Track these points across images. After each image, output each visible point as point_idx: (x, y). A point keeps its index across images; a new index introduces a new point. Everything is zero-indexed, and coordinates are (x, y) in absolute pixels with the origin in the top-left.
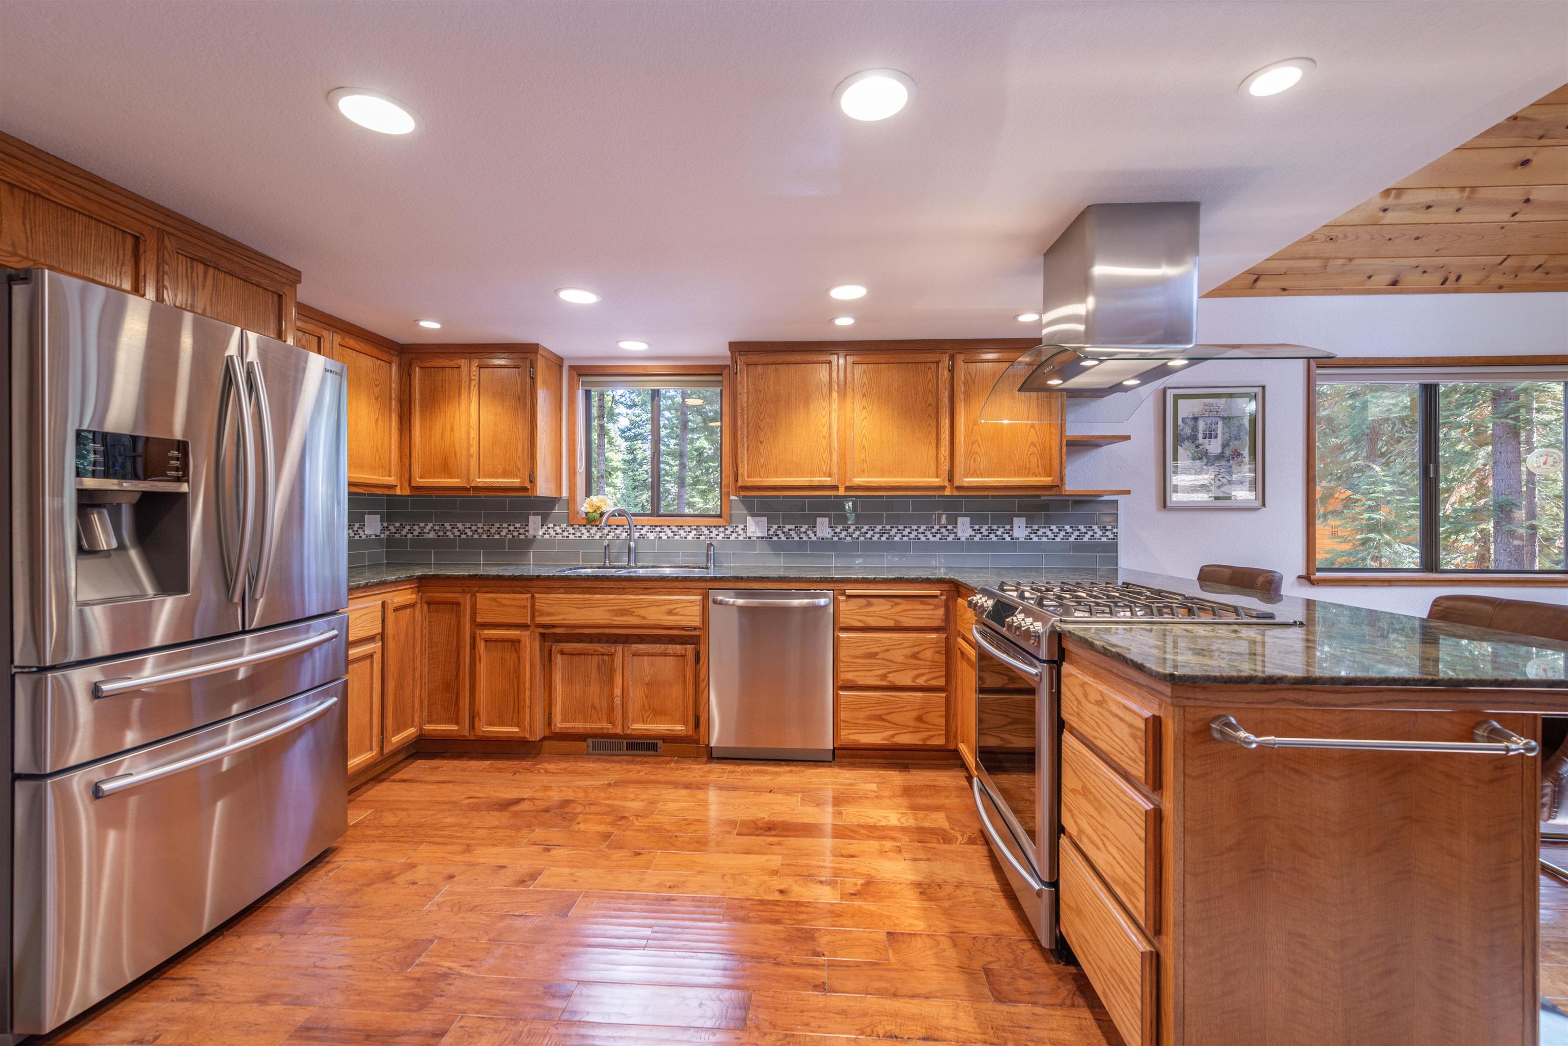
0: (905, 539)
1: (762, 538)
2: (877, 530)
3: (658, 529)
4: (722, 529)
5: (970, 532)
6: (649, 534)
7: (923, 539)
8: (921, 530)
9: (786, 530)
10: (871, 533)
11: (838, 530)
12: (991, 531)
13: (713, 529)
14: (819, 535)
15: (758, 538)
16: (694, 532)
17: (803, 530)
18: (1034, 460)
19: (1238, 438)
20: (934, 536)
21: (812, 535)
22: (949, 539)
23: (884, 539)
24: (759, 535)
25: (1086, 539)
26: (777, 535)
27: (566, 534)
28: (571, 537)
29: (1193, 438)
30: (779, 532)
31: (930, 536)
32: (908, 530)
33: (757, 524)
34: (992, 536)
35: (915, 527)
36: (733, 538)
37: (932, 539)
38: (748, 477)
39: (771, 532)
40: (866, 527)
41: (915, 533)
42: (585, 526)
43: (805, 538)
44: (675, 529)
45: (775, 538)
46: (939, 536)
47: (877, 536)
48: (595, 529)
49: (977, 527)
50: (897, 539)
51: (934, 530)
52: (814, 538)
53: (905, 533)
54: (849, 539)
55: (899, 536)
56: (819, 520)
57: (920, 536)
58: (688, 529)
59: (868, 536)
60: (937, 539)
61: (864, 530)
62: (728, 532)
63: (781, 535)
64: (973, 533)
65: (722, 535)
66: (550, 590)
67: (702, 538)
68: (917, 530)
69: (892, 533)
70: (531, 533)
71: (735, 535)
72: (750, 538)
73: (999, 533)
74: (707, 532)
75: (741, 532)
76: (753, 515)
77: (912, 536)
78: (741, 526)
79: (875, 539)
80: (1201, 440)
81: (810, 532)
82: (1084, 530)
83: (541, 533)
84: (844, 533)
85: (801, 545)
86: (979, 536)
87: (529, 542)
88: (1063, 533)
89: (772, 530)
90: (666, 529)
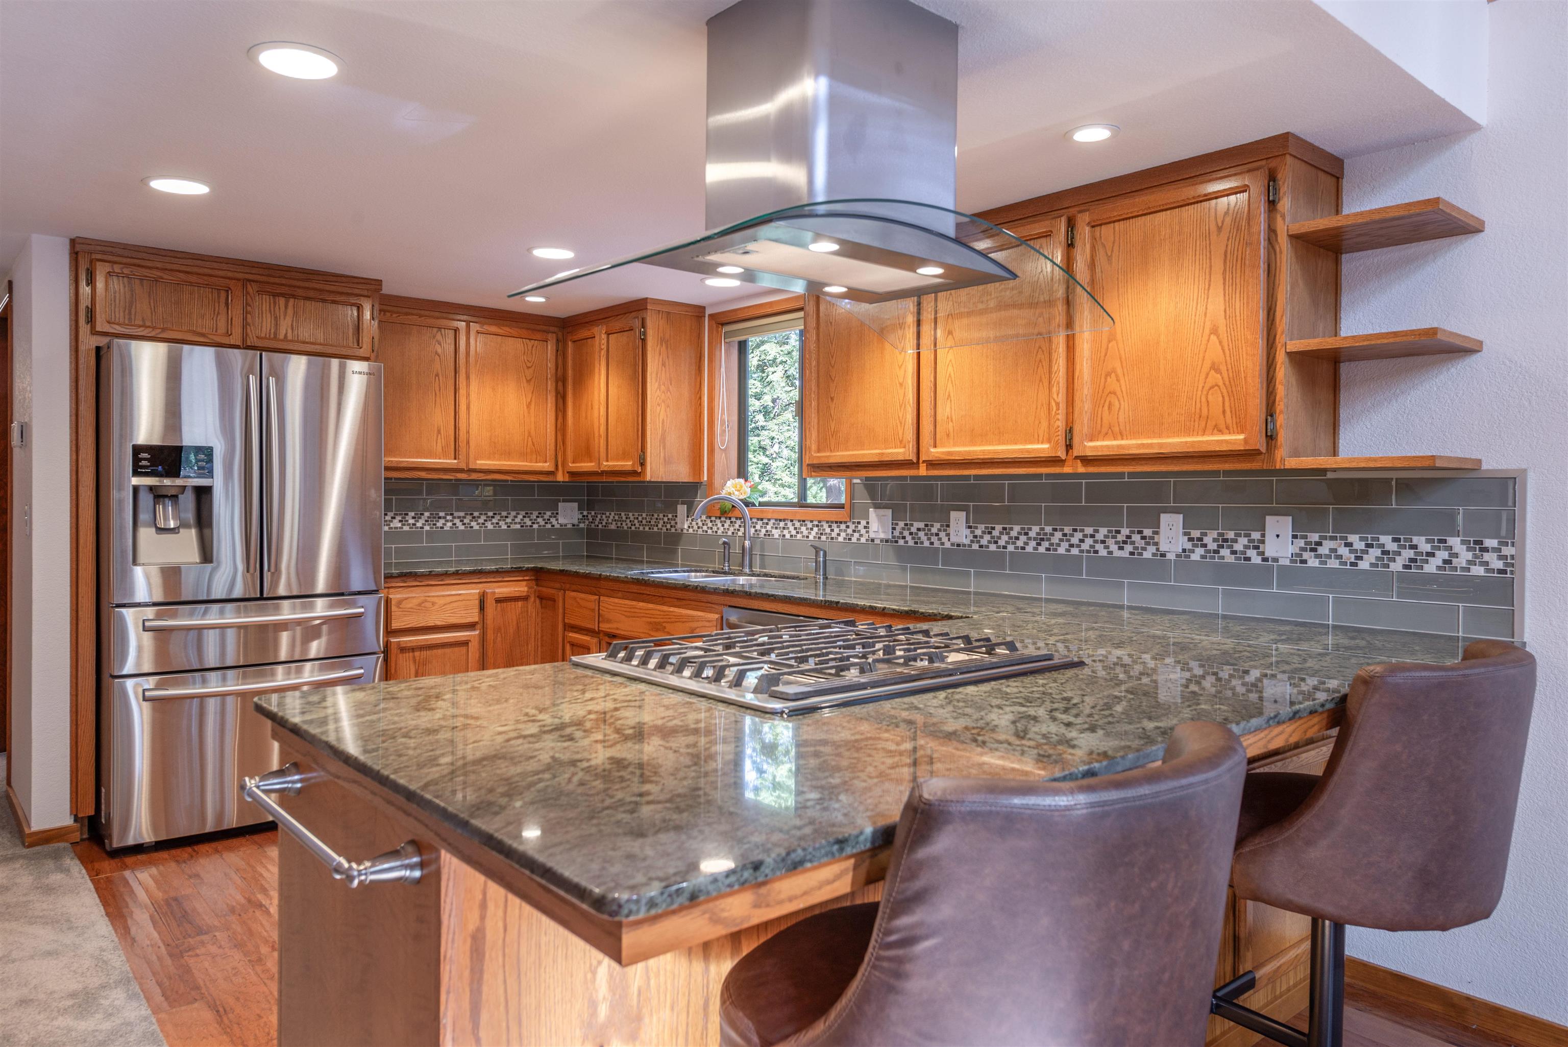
0: (1075, 551)
1: (887, 541)
2: (1032, 534)
3: (782, 524)
4: (843, 526)
5: (1182, 543)
6: (774, 531)
7: (1103, 553)
8: (1100, 536)
9: (913, 530)
10: (1023, 538)
11: (978, 532)
12: (1223, 542)
13: (834, 526)
14: (954, 539)
15: (882, 541)
16: (816, 529)
17: (934, 530)
18: (1216, 399)
20: (1121, 548)
21: (945, 539)
22: (1147, 555)
23: (1042, 549)
24: (882, 536)
25: (1431, 567)
26: (904, 538)
27: (705, 528)
28: (710, 532)
30: (906, 533)
31: (1114, 548)
32: (1079, 535)
33: (879, 518)
34: (1225, 552)
35: (1089, 530)
36: (854, 540)
37: (1117, 553)
38: (819, 451)
39: (897, 533)
40: (1017, 528)
41: (1089, 541)
42: (720, 518)
43: (937, 544)
44: (797, 524)
45: (901, 542)
46: (1129, 548)
47: (1033, 544)
48: (728, 522)
49: (1196, 534)
50: (1061, 550)
51: (1120, 538)
52: (948, 545)
53: (1075, 540)
54: (993, 547)
55: (1065, 545)
56: (954, 515)
57: (1099, 547)
58: (810, 525)
59: (1020, 543)
60: (1125, 554)
61: (1014, 534)
62: (850, 531)
63: (909, 538)
64: (1189, 546)
65: (843, 535)
66: (612, 593)
67: (824, 538)
68: (1092, 536)
69: (1055, 540)
70: (679, 526)
71: (856, 535)
72: (873, 540)
73: (1238, 547)
74: (828, 530)
75: (863, 531)
76: (877, 507)
77: (1085, 546)
78: (863, 523)
79: (1029, 549)
81: (942, 534)
82: (1425, 547)
83: (686, 527)
84: (987, 537)
85: (931, 554)
86: (1200, 551)
87: (675, 538)
88: (1375, 552)
89: (898, 528)
90: (790, 524)
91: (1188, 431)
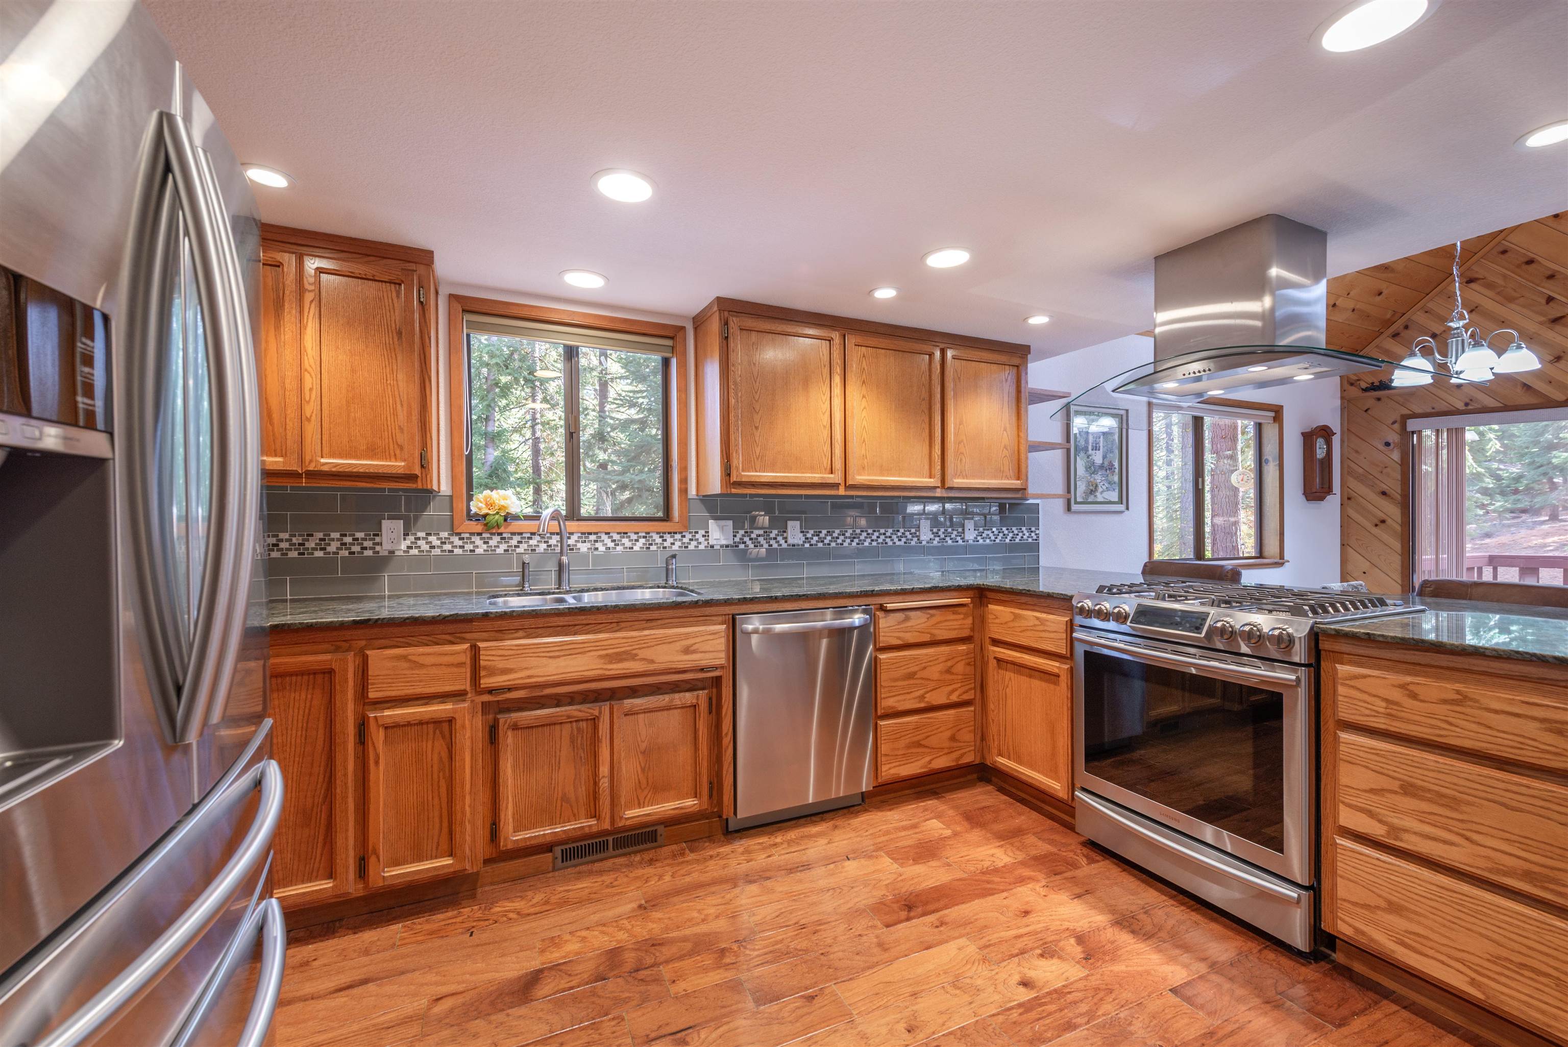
0: (874, 544)
1: (727, 546)
2: (848, 535)
3: (593, 537)
4: (678, 536)
5: (930, 535)
6: (579, 545)
7: (890, 543)
8: (888, 534)
9: (753, 536)
10: (842, 538)
11: (809, 535)
13: (667, 536)
14: (790, 541)
15: (722, 546)
16: (642, 541)
17: (772, 535)
19: (1112, 452)
20: (900, 540)
21: (782, 542)
22: (913, 543)
23: (854, 544)
24: (724, 542)
25: (1017, 540)
26: (744, 543)
27: (448, 547)
28: (458, 551)
29: (1086, 449)
30: (746, 539)
31: (896, 540)
32: (876, 534)
33: (722, 529)
34: (948, 539)
35: (882, 531)
36: (692, 547)
37: (898, 543)
38: (743, 471)
39: (737, 539)
40: (837, 531)
41: (882, 537)
42: (479, 534)
43: (775, 546)
44: (616, 537)
45: (742, 546)
46: (904, 540)
47: (848, 541)
48: (496, 539)
49: (935, 530)
50: (866, 544)
51: (899, 534)
52: (785, 546)
53: (874, 537)
54: (820, 545)
55: (869, 540)
56: (790, 523)
57: (888, 540)
58: (634, 537)
59: (839, 541)
60: (902, 543)
61: (835, 535)
62: (686, 540)
63: (749, 543)
64: (932, 536)
65: (678, 544)
66: (500, 634)
67: (653, 548)
68: (884, 534)
69: (862, 538)
70: (387, 546)
71: (694, 543)
72: (712, 547)
73: (953, 536)
74: (659, 540)
75: (702, 540)
76: (716, 518)
77: (880, 540)
78: (702, 532)
79: (846, 544)
80: (1090, 452)
81: (780, 538)
82: (1016, 532)
83: (403, 546)
84: (816, 538)
85: (771, 554)
86: (937, 539)
87: (381, 562)
88: (1001, 535)
89: (739, 536)
90: (604, 537)
91: (995, 477)
